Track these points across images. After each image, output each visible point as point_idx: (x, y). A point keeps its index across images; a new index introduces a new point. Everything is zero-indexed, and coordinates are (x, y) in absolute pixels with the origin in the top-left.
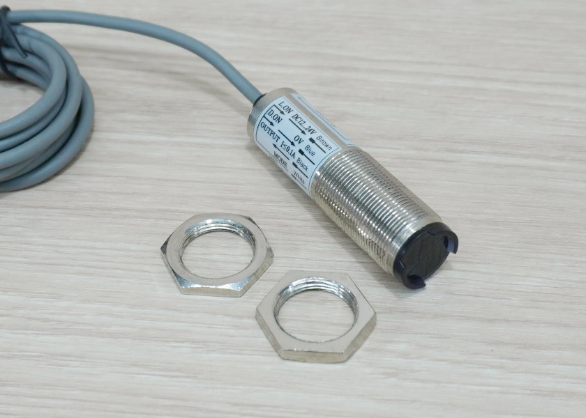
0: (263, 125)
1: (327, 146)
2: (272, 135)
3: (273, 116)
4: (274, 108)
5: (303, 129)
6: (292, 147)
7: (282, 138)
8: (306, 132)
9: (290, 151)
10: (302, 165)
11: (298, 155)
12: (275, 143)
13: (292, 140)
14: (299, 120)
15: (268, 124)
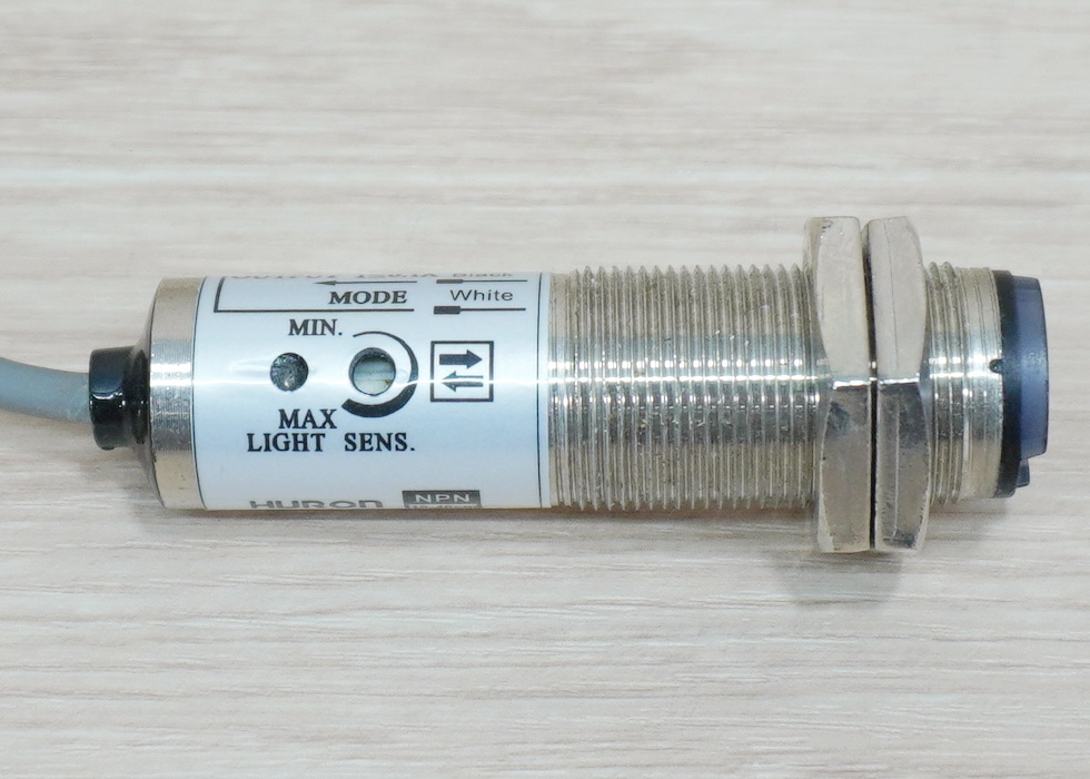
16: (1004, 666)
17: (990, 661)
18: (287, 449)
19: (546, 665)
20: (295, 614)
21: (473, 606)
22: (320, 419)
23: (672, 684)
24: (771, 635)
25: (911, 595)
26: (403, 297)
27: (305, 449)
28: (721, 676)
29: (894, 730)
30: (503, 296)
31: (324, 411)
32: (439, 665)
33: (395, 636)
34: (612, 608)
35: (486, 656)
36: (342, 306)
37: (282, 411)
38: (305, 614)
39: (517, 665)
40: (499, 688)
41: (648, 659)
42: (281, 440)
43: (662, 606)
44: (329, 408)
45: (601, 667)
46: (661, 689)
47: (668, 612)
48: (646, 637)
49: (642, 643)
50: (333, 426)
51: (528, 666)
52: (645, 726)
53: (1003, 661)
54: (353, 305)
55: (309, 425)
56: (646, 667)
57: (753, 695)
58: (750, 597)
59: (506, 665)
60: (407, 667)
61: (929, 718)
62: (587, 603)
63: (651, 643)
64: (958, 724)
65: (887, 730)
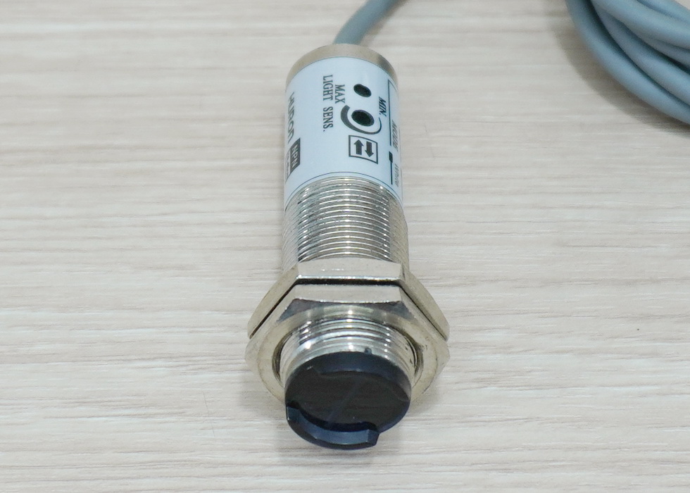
16: (501, 233)
18: (325, 89)
22: (340, 98)
27: (324, 95)
31: (344, 99)
37: (344, 86)
42: (330, 86)
44: (346, 101)
50: (336, 102)
55: (337, 94)
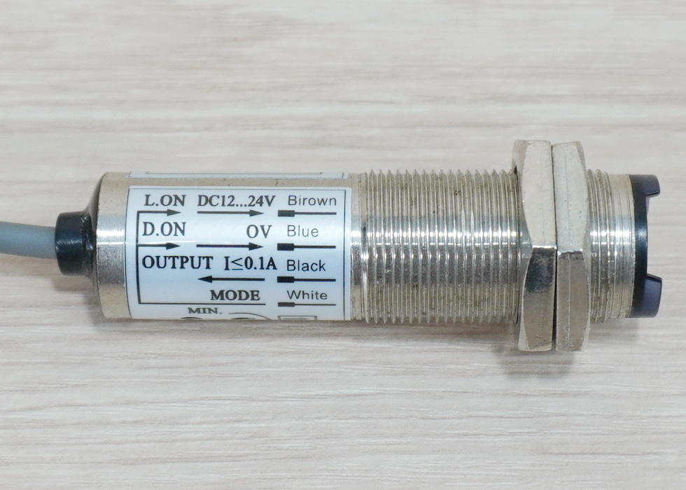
0: (148, 262)
1: (323, 202)
2: (187, 265)
3: (158, 230)
4: (143, 218)
5: (248, 209)
6: (255, 254)
7: (218, 254)
8: (257, 208)
9: (257, 263)
10: (307, 267)
11: (282, 257)
12: (207, 273)
13: (247, 241)
14: (215, 201)
15: (163, 252)
17: (456, 432)
19: (174, 441)
20: (14, 411)
21: (128, 403)
23: (254, 452)
24: (318, 418)
25: (408, 390)
26: (257, 295)
28: (286, 446)
29: (394, 479)
30: (321, 297)
32: (106, 443)
33: (79, 424)
34: (218, 402)
35: (137, 436)
36: (219, 301)
38: (21, 410)
39: (157, 441)
40: (144, 457)
41: (240, 435)
43: (250, 400)
45: (209, 442)
46: (247, 455)
47: (254, 404)
48: (239, 421)
49: (237, 425)
51: (162, 442)
52: (237, 480)
53: (464, 432)
54: (226, 301)
56: (239, 441)
57: (305, 458)
58: (305, 393)
59: (149, 441)
60: (86, 444)
61: (418, 470)
62: (203, 399)
63: (242, 425)
64: (435, 474)
65: (390, 479)
